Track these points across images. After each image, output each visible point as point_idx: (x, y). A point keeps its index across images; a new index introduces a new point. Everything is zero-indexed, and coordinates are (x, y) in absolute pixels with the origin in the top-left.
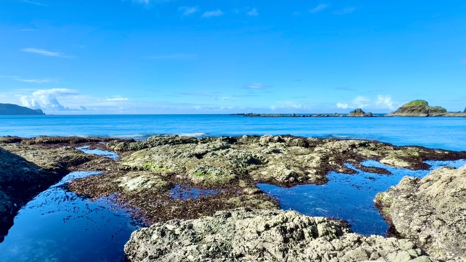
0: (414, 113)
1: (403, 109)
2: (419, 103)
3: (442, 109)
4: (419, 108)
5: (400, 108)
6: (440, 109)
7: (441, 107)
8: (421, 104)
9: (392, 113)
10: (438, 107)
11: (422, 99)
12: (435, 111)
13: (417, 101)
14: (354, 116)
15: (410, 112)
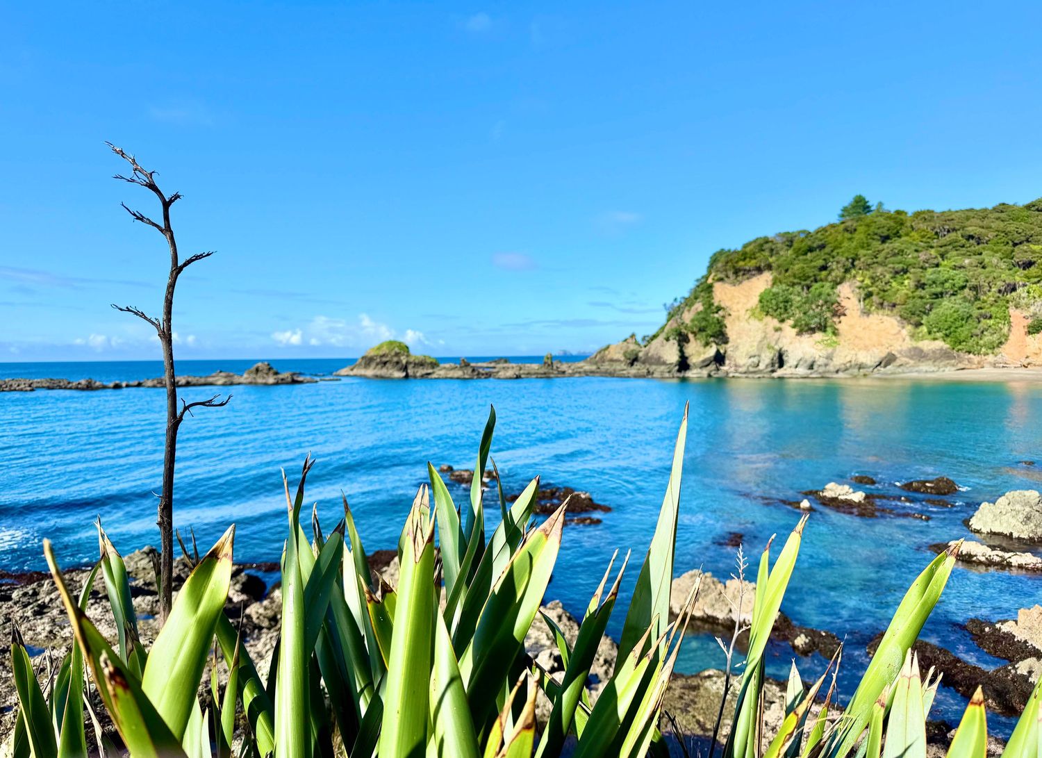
0: (386, 369)
1: (367, 361)
2: (394, 348)
4: (394, 360)
8: (397, 350)
11: (400, 340)
12: (422, 364)
13: (391, 343)
14: (253, 381)
15: (380, 366)
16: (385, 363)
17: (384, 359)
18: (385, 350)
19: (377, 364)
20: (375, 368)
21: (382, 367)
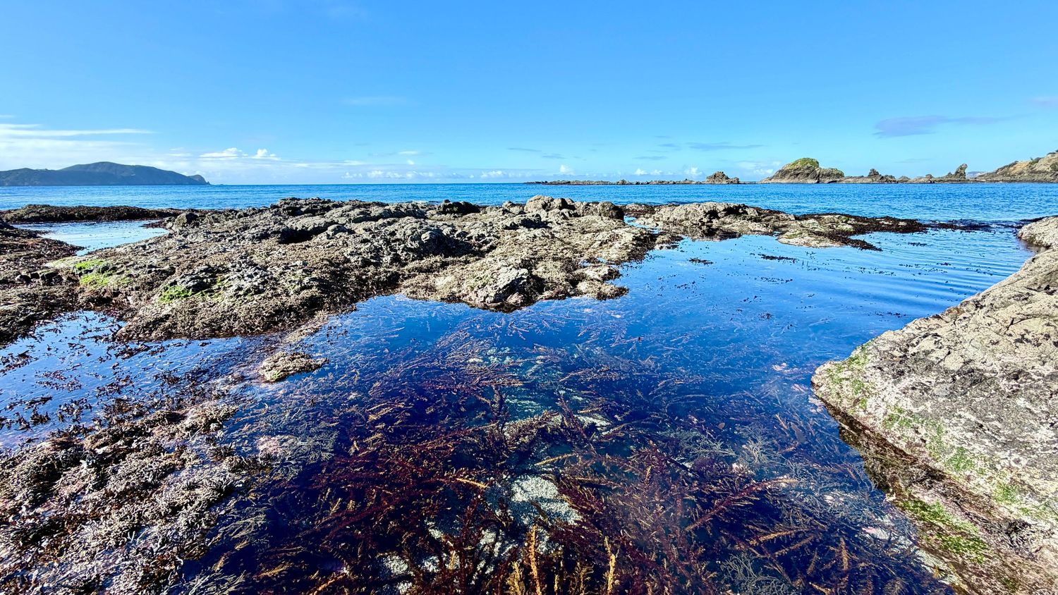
1: (783, 173)
2: (807, 163)
3: (837, 172)
4: (807, 172)
5: (780, 171)
6: (835, 173)
7: (836, 169)
8: (809, 165)
9: (768, 179)
10: (832, 169)
11: (811, 158)
12: (829, 175)
14: (711, 183)
16: (798, 174)
18: (799, 165)
19: (791, 175)
20: (789, 178)
21: (795, 178)
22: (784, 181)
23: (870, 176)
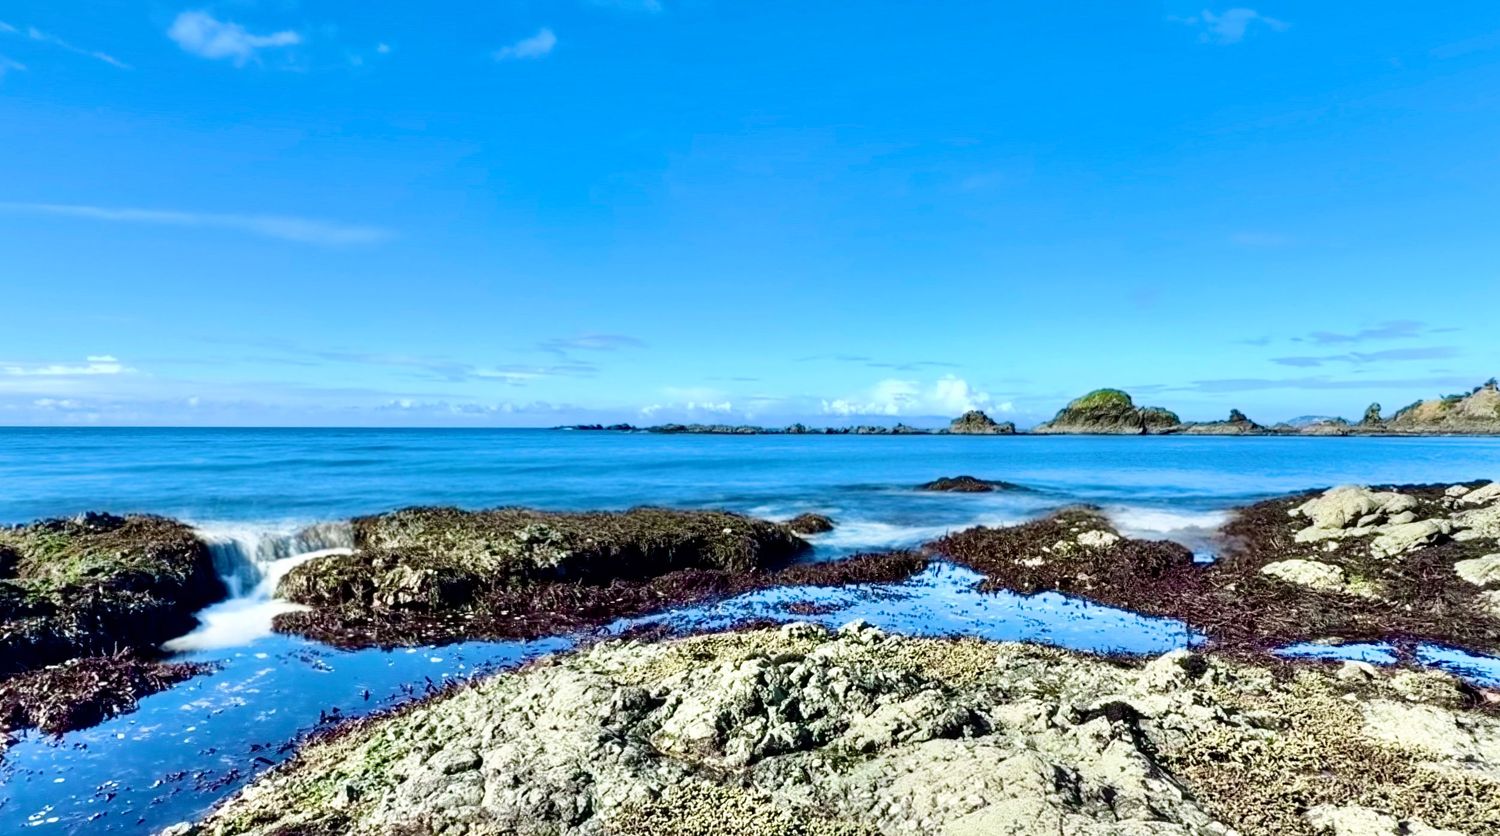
0: (1102, 424)
1: (1071, 415)
2: (1111, 398)
3: (1168, 414)
4: (1114, 413)
5: (1064, 411)
6: (1164, 415)
7: (1164, 410)
8: (1114, 400)
9: (1045, 426)
10: (1157, 409)
11: (1117, 387)
12: (1156, 420)
13: (1106, 392)
14: (967, 431)
15: (1091, 422)
16: (1098, 418)
17: (1097, 413)
18: (1097, 401)
19: (1087, 419)
20: (1083, 424)
21: (1094, 423)
22: (1077, 428)
23: (1232, 422)
